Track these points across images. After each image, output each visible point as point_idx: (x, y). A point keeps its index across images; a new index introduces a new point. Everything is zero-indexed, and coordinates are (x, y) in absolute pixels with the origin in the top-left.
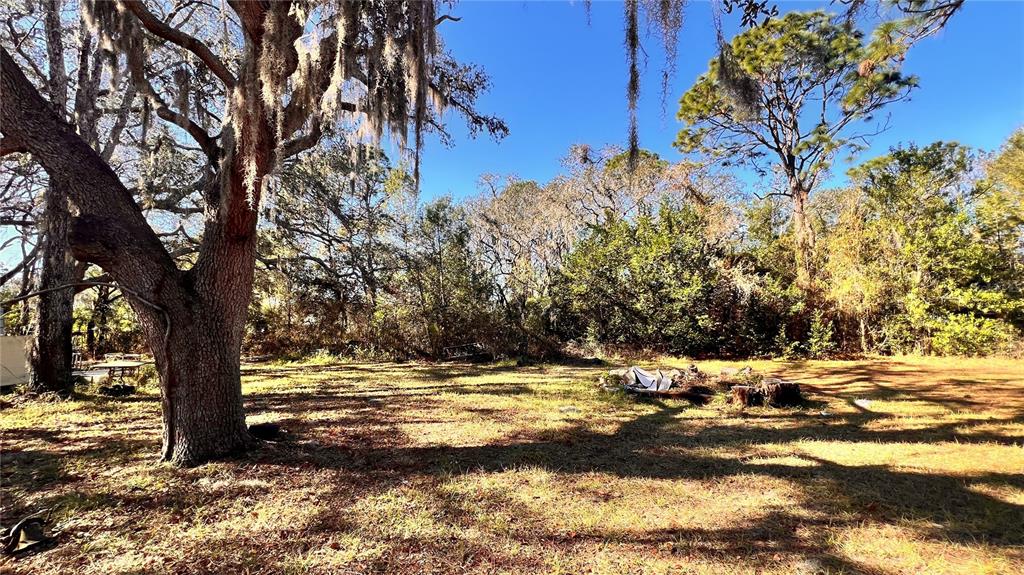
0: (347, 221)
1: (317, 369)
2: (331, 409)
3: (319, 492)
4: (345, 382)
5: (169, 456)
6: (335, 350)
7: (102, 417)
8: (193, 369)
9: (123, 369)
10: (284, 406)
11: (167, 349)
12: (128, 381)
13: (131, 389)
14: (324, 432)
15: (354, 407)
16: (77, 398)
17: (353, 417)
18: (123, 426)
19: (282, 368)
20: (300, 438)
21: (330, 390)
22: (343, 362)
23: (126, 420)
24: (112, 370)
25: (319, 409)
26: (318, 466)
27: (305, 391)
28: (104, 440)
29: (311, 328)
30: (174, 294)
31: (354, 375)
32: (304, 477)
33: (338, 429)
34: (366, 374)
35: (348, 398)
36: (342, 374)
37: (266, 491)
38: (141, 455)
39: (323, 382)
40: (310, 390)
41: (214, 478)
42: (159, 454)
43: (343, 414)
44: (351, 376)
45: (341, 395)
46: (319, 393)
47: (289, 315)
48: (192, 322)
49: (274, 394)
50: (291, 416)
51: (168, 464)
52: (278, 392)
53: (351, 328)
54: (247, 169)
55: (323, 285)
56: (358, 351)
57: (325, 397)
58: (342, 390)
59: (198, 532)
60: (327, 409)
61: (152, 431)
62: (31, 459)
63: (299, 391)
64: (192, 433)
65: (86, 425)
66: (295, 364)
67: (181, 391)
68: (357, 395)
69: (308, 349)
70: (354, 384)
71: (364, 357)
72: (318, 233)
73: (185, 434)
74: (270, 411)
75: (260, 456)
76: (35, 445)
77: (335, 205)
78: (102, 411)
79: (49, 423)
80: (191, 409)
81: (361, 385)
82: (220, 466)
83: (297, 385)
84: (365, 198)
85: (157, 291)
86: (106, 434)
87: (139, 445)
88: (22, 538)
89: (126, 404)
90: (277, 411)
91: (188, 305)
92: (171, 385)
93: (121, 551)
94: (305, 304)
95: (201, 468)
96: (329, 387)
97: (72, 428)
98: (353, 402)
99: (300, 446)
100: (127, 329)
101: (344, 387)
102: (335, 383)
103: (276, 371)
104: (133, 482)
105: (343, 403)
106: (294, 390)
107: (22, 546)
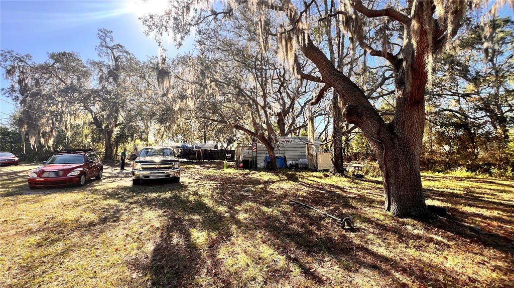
0: (476, 80)
1: (460, 179)
2: (482, 208)
3: (494, 263)
4: (488, 191)
5: (389, 209)
6: (471, 168)
7: (355, 186)
8: (397, 171)
9: (358, 167)
10: (441, 198)
11: (385, 160)
12: (360, 173)
13: (362, 176)
14: (482, 222)
15: (504, 211)
16: (346, 177)
17: (505, 217)
18: (363, 191)
19: (431, 175)
20: (462, 221)
21: (475, 195)
22: (480, 177)
23: (363, 189)
24: (355, 167)
25: (470, 205)
26: (487, 245)
27: (455, 192)
28: (359, 195)
29: (450, 153)
30: (385, 135)
31: (494, 187)
32: (476, 248)
33: (495, 223)
34: (507, 189)
35: (495, 203)
36: (484, 185)
37: (449, 247)
38: (376, 205)
39: (467, 188)
40: (459, 192)
41: (414, 228)
42: (383, 207)
43: (495, 213)
44: (492, 187)
45: (487, 199)
46: (466, 194)
47: (431, 146)
48: (394, 148)
49: (432, 190)
50: (449, 205)
51: (390, 213)
52: (435, 189)
53: (482, 154)
54: (427, 61)
55: (457, 126)
56: (495, 170)
57: (471, 198)
58: (486, 196)
59: (412, 252)
60: (477, 207)
61: (375, 196)
62: (339, 196)
63: (449, 190)
64: (399, 201)
65: (351, 188)
66: (441, 174)
67: (392, 180)
68: (503, 202)
69: (449, 166)
70: (498, 194)
71: (501, 175)
72: (450, 93)
73: (396, 201)
74: (434, 199)
75: (439, 224)
76: (339, 192)
77: (465, 72)
78: (355, 183)
79: (340, 184)
80: (397, 189)
81: (505, 196)
82: (415, 222)
83: (447, 187)
84: (491, 60)
85: (378, 134)
86: (358, 193)
87: (373, 201)
88: (346, 224)
89: (362, 182)
90: (438, 200)
91: (392, 139)
92: (387, 177)
93: (380, 246)
94: (442, 138)
95: (405, 220)
96: (473, 192)
97: (347, 188)
98: (501, 207)
99: (465, 226)
100: (355, 152)
101: (488, 194)
102: (478, 190)
103: (429, 177)
104: (377, 216)
105: (492, 206)
106: (445, 190)
107: (347, 228)
